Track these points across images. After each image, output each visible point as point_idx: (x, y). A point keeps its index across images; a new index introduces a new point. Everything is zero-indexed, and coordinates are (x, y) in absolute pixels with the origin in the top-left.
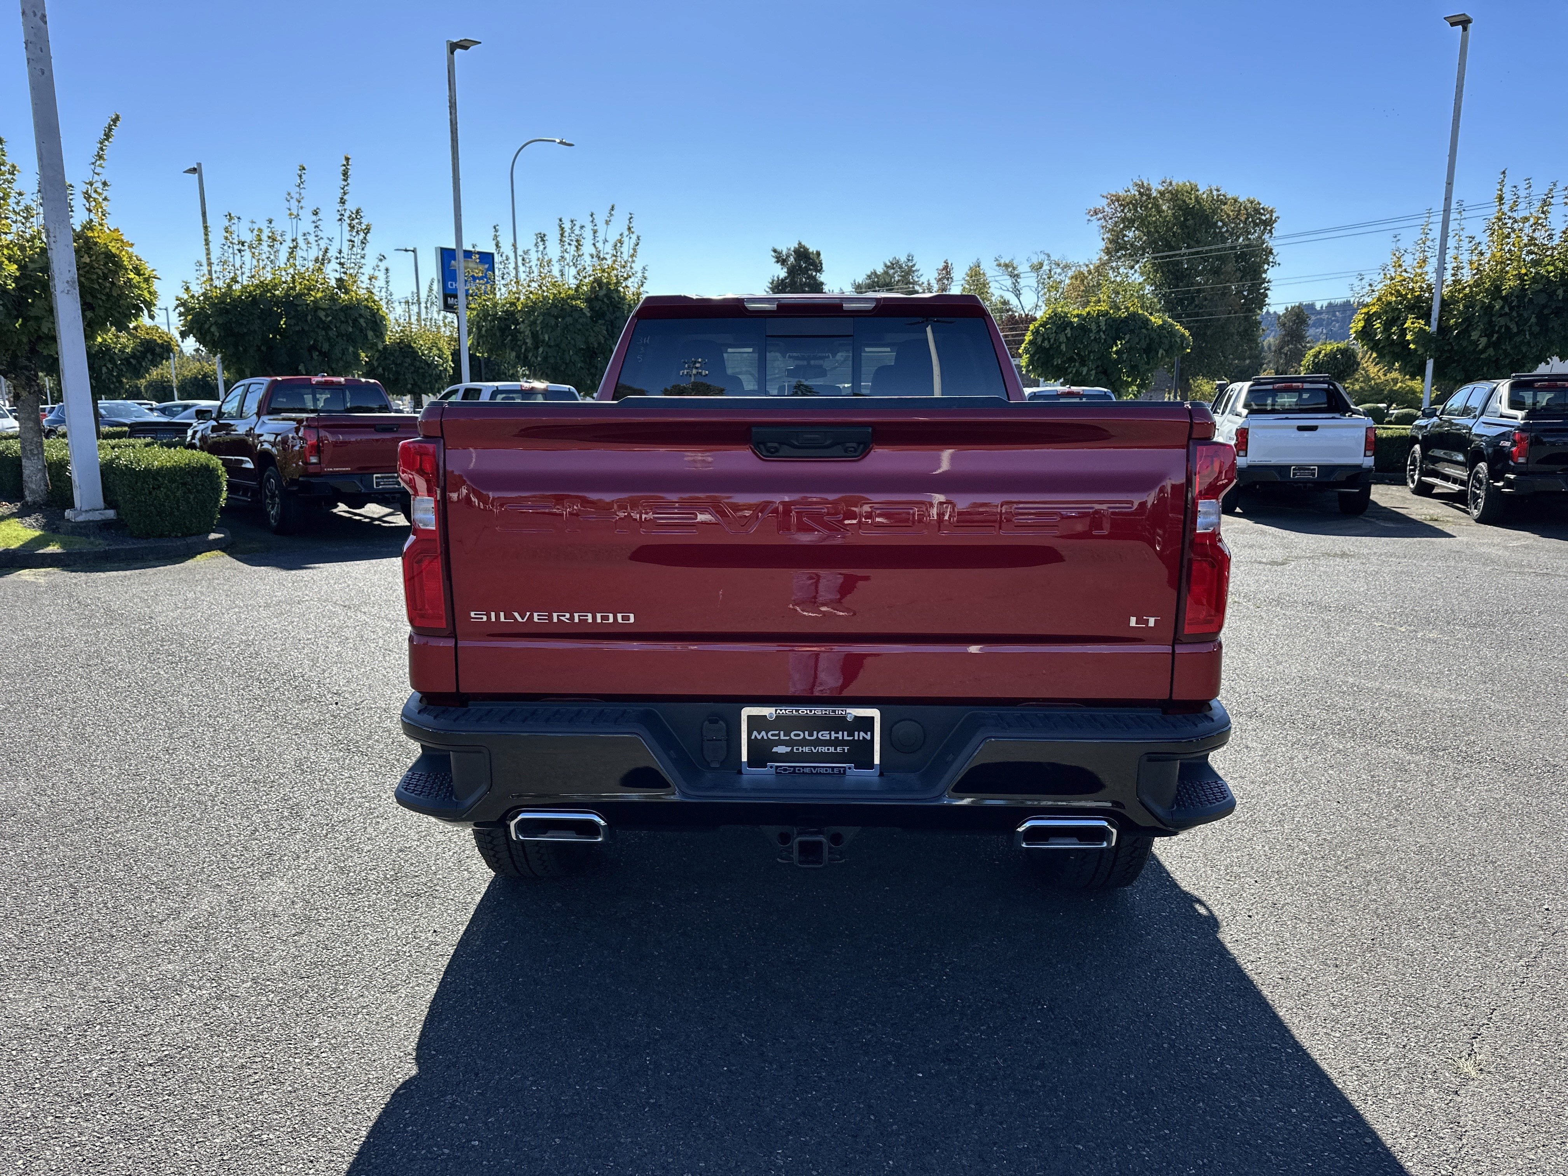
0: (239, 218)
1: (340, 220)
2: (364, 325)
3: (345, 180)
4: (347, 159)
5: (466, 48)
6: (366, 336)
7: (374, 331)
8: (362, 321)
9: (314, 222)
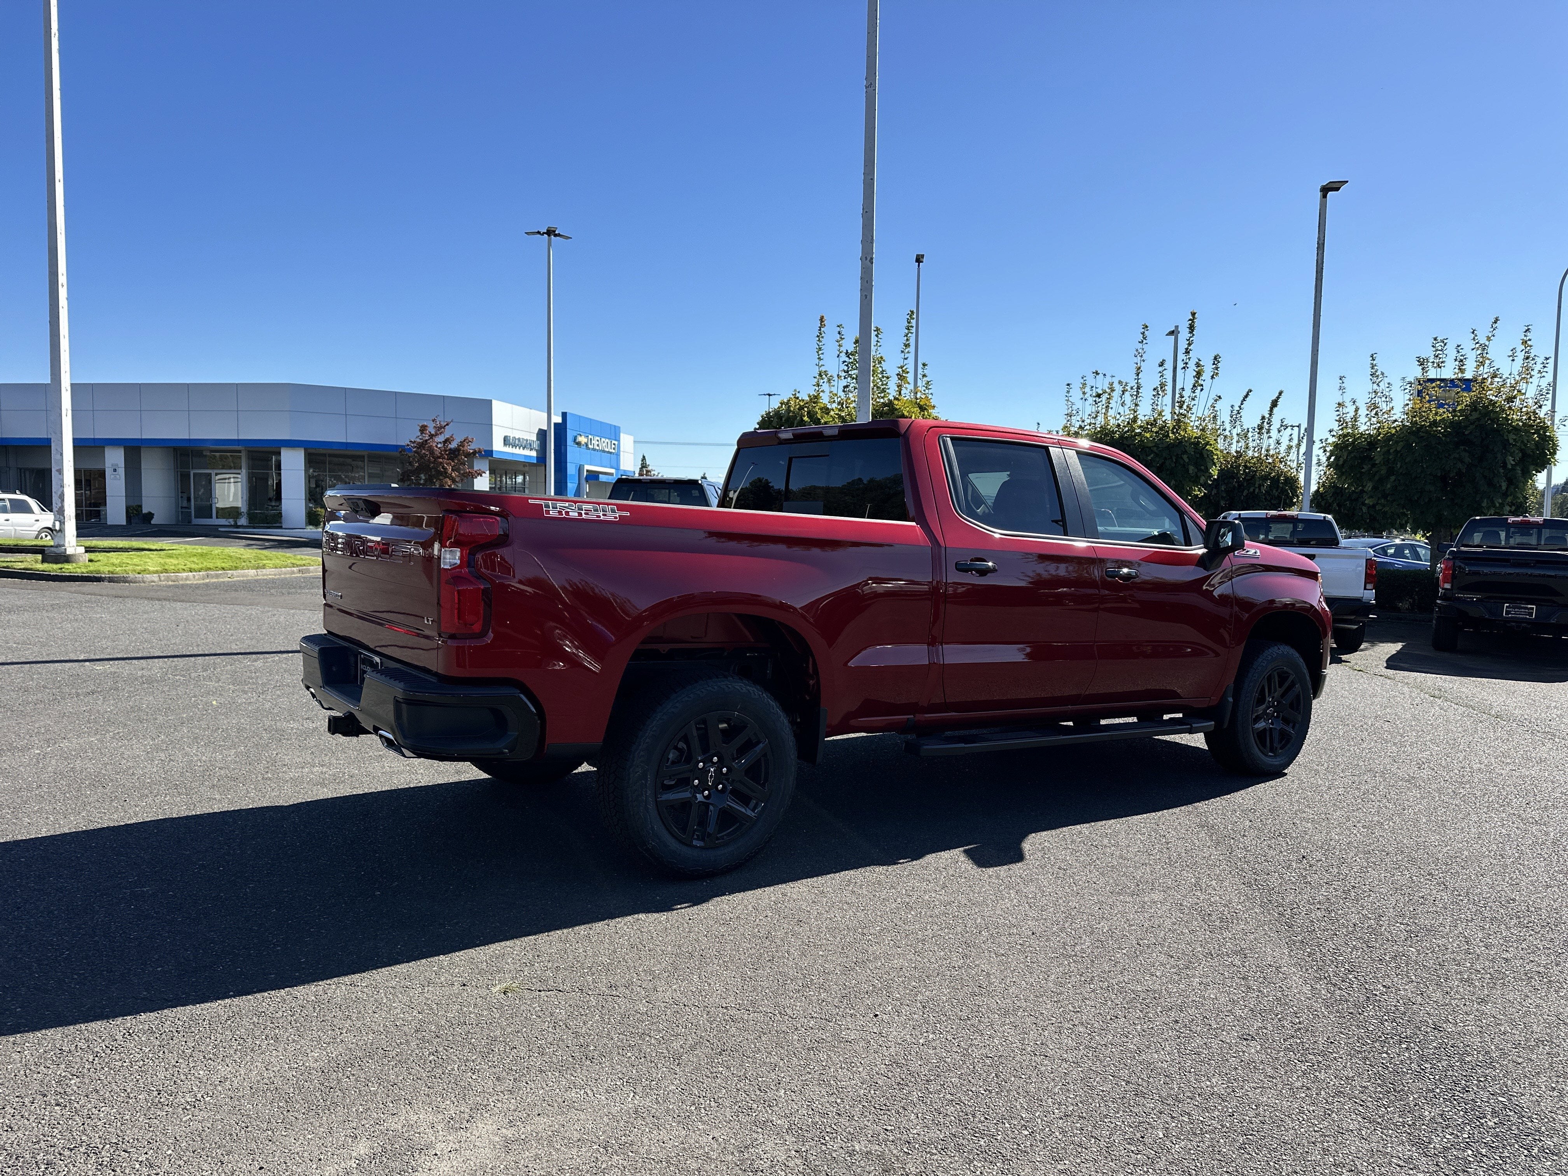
0: (1105, 375)
1: (1184, 368)
2: (1187, 460)
3: (1190, 333)
4: (1193, 314)
5: (1337, 189)
6: (1188, 470)
7: (1196, 465)
8: (1185, 457)
9: (1160, 372)
